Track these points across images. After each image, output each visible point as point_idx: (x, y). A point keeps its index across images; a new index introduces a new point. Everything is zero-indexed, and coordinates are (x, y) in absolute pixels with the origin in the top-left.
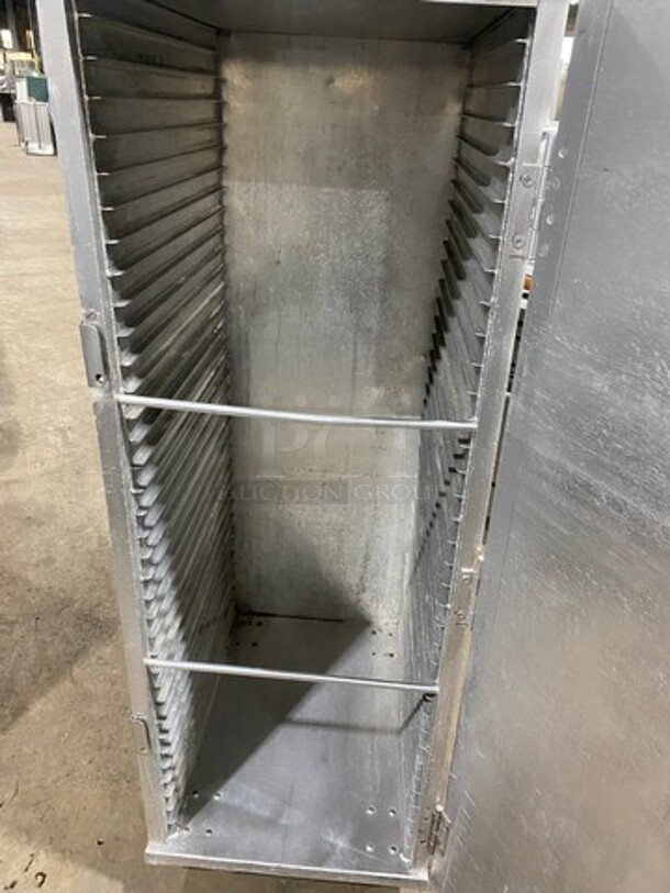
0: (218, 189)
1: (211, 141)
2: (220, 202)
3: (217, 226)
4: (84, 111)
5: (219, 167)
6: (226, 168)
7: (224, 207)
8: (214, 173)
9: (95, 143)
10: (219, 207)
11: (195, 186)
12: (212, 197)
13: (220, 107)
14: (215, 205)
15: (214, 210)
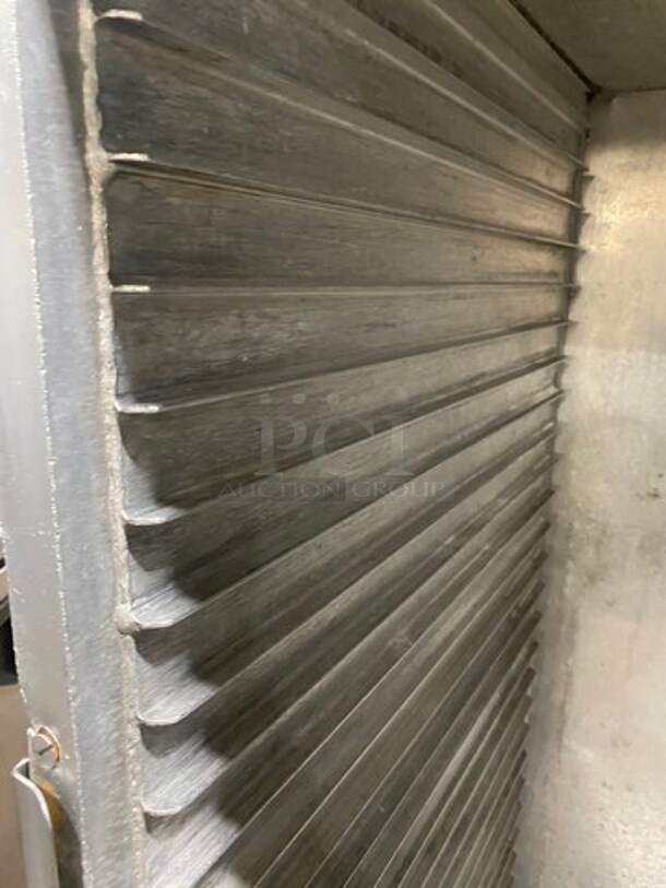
0: (555, 359)
1: (553, 274)
2: (556, 382)
3: (545, 423)
4: (69, 66)
5: (561, 323)
6: (575, 324)
7: (561, 392)
8: (550, 331)
9: (108, 183)
10: (552, 390)
11: (509, 351)
12: (541, 373)
13: (576, 219)
14: (545, 388)
15: (541, 396)
